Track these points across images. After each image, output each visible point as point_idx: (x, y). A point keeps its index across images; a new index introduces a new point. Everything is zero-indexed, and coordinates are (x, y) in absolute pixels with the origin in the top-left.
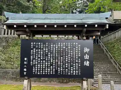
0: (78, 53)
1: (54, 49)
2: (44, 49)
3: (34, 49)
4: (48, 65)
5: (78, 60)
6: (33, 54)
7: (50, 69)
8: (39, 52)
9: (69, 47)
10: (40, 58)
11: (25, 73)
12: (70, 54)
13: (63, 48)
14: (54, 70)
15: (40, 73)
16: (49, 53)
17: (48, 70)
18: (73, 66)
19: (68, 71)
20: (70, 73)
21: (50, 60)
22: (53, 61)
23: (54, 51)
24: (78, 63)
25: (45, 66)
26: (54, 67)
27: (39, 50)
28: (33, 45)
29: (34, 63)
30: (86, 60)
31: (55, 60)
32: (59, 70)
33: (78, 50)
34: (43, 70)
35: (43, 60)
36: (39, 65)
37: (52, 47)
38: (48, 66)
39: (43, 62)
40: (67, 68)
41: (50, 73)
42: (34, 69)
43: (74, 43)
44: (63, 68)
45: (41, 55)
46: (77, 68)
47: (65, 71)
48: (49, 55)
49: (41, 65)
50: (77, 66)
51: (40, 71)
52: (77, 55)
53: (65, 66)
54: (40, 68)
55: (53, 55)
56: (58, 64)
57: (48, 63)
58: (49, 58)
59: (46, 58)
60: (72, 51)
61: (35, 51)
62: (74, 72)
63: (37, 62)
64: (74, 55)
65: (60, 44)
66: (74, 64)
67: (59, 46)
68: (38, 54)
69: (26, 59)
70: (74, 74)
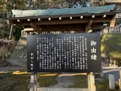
1: (60, 43)
2: (50, 44)
3: (40, 44)
4: (54, 59)
5: (85, 54)
6: (39, 49)
7: (57, 63)
8: (45, 47)
9: (75, 41)
10: (46, 53)
11: (32, 69)
12: (77, 48)
13: (69, 43)
14: (60, 65)
15: (47, 67)
16: (55, 48)
17: (54, 65)
18: (79, 60)
19: (75, 65)
20: (77, 67)
21: (56, 55)
22: (59, 55)
23: (60, 46)
24: (85, 57)
25: (52, 61)
26: (60, 61)
27: (45, 45)
28: (39, 40)
29: (40, 58)
30: (93, 54)
31: (61, 55)
32: (65, 65)
33: (84, 44)
34: (49, 65)
35: (49, 55)
36: (45, 60)
37: (57, 42)
38: (54, 61)
39: (49, 57)
40: (74, 62)
42: (40, 64)
43: (80, 37)
44: (69, 63)
45: (47, 50)
46: (84, 62)
47: (72, 65)
48: (55, 50)
49: (48, 60)
50: (84, 60)
52: (83, 49)
54: (47, 63)
55: (59, 50)
56: (64, 58)
57: (54, 57)
58: (55, 52)
59: (52, 53)
60: (78, 45)
61: (41, 46)
62: (81, 66)
63: (43, 57)
64: (81, 49)
65: (66, 38)
66: (81, 59)
67: (65, 40)
68: (44, 49)
69: (32, 54)
70: (81, 68)
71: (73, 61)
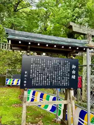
0: (68, 69)
1: (50, 65)
2: (42, 65)
3: (34, 64)
4: (45, 77)
5: (68, 74)
6: (33, 68)
7: (47, 81)
8: (38, 67)
9: (62, 64)
10: (39, 72)
11: (25, 85)
12: (62, 70)
13: (57, 65)
14: (49, 82)
15: (38, 84)
16: (46, 68)
17: (44, 82)
18: (64, 79)
19: (60, 83)
20: (62, 84)
21: (47, 74)
22: (49, 74)
23: (50, 66)
24: (68, 76)
25: (43, 79)
26: (50, 79)
27: (38, 65)
28: (33, 60)
29: (33, 76)
30: (73, 74)
31: (51, 74)
32: (53, 82)
33: (68, 67)
34: (40, 82)
35: (41, 74)
36: (37, 78)
37: (48, 63)
38: (45, 79)
39: (41, 76)
40: (60, 81)
41: (46, 84)
42: (33, 81)
43: (66, 61)
44: (56, 81)
45: (39, 70)
46: (67, 80)
47: (58, 83)
48: (46, 70)
49: (39, 78)
50: (67, 79)
51: (38, 82)
52: (67, 71)
53: (58, 78)
54: (38, 80)
55: (49, 70)
56: (53, 77)
57: (45, 76)
58: (46, 72)
59: (43, 72)
60: (63, 67)
61: (34, 66)
62: (65, 83)
63: (36, 75)
64: (65, 70)
65: (55, 61)
66: (65, 78)
67: (54, 62)
68: (37, 68)
69: (26, 72)
70: (65, 85)
71: (59, 79)
